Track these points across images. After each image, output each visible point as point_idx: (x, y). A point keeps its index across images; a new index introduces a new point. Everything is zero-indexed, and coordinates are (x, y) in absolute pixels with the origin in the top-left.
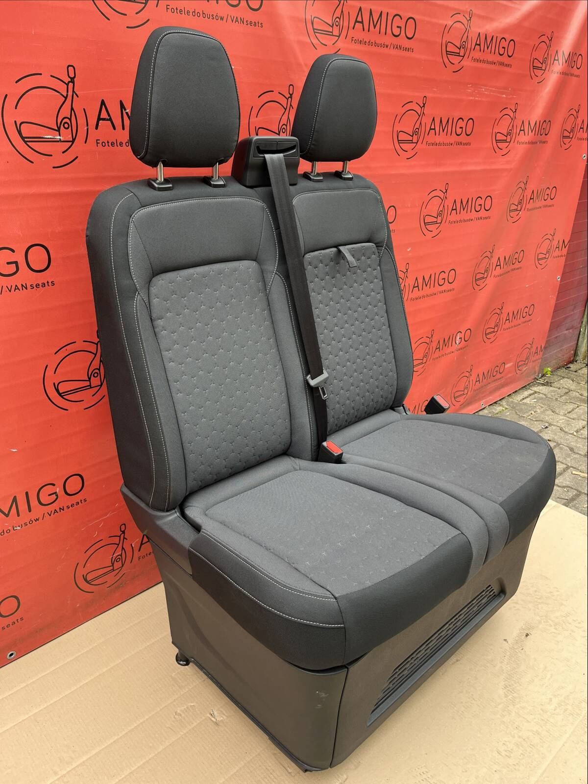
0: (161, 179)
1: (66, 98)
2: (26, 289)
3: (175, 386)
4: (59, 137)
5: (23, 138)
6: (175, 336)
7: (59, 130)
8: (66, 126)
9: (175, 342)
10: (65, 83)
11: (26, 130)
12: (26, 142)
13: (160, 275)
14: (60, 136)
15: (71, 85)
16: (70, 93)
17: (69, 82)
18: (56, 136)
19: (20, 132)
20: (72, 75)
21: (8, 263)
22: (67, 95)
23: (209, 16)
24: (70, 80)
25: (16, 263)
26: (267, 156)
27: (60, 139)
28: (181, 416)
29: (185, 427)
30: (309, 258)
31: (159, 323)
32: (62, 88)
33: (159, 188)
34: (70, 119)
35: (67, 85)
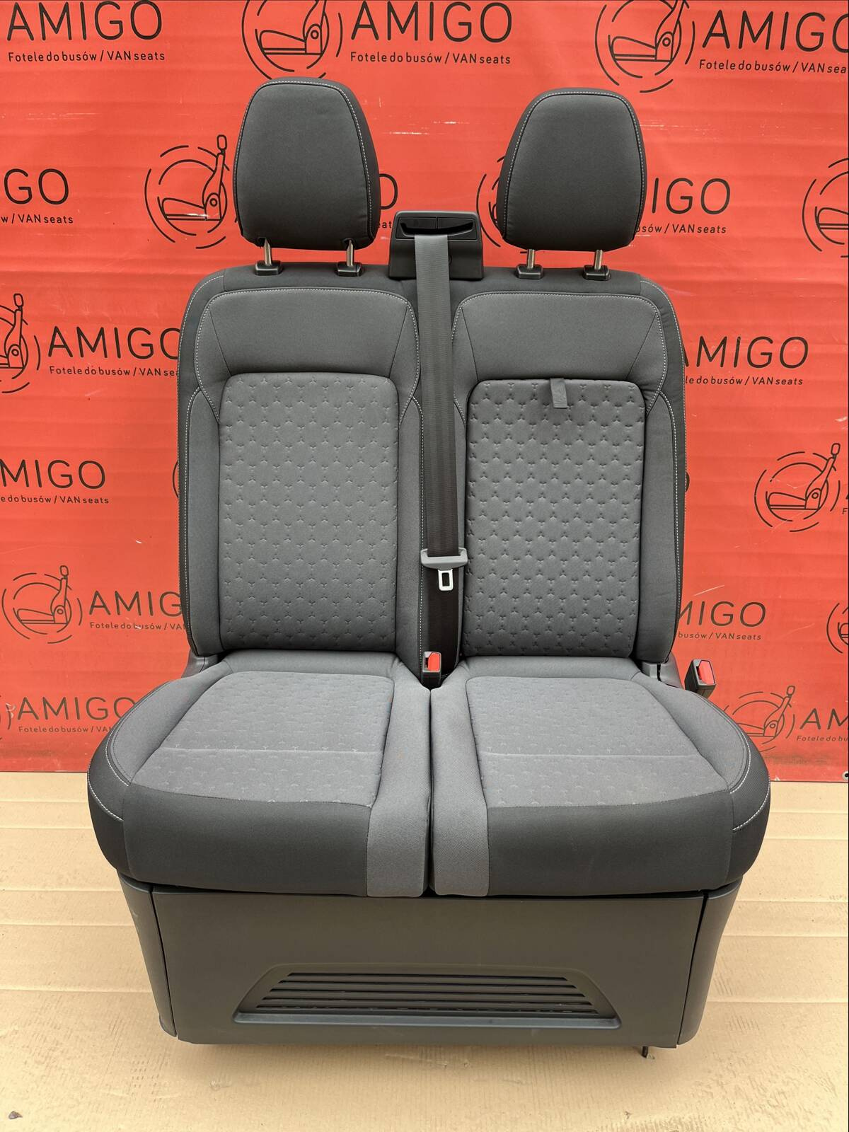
0: (268, 262)
1: (214, 172)
2: (160, 374)
3: (225, 507)
4: (204, 215)
5: (165, 215)
6: (240, 450)
7: (205, 207)
8: (214, 202)
9: (240, 457)
10: (215, 156)
11: (170, 207)
12: (167, 220)
13: (241, 375)
14: (206, 213)
15: (221, 157)
16: (220, 166)
17: (219, 154)
18: (202, 213)
19: (162, 209)
20: (222, 146)
21: (143, 345)
22: (216, 169)
23: (416, 58)
24: (220, 151)
25: (151, 345)
26: (418, 238)
27: (206, 218)
28: (224, 546)
29: (225, 560)
30: (487, 387)
31: (227, 430)
32: (211, 161)
33: (259, 271)
34: (219, 196)
35: (217, 157)
